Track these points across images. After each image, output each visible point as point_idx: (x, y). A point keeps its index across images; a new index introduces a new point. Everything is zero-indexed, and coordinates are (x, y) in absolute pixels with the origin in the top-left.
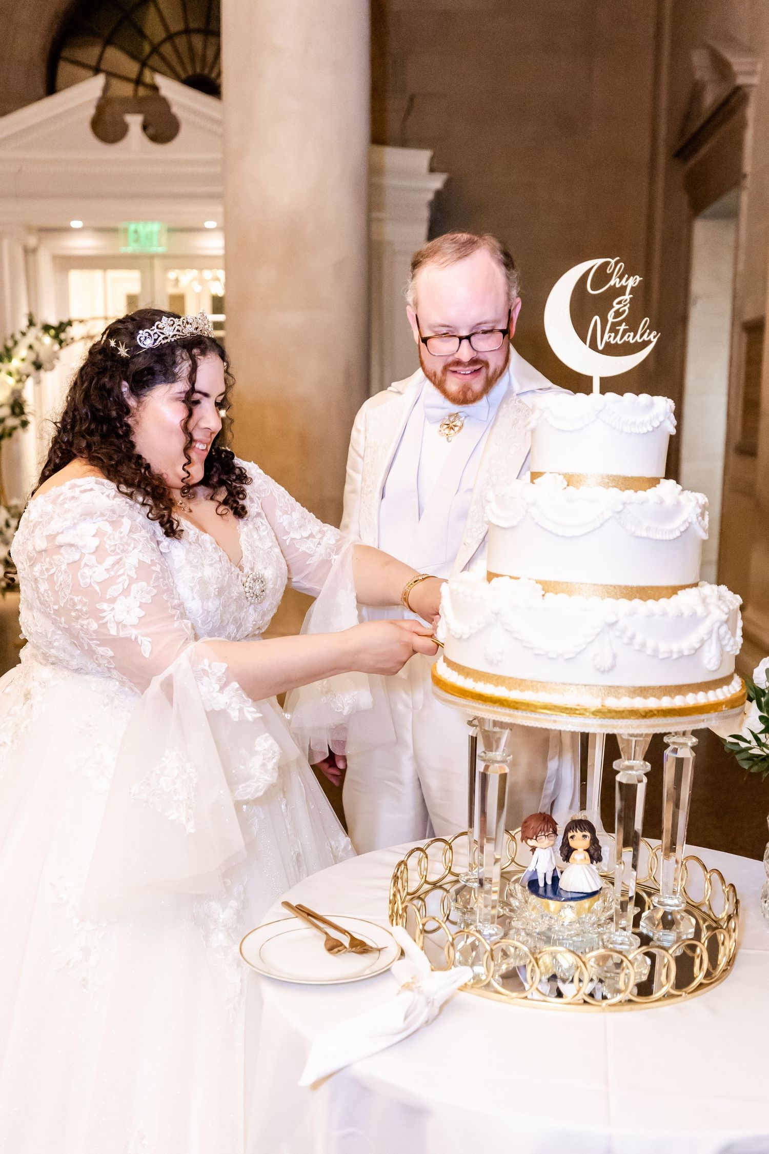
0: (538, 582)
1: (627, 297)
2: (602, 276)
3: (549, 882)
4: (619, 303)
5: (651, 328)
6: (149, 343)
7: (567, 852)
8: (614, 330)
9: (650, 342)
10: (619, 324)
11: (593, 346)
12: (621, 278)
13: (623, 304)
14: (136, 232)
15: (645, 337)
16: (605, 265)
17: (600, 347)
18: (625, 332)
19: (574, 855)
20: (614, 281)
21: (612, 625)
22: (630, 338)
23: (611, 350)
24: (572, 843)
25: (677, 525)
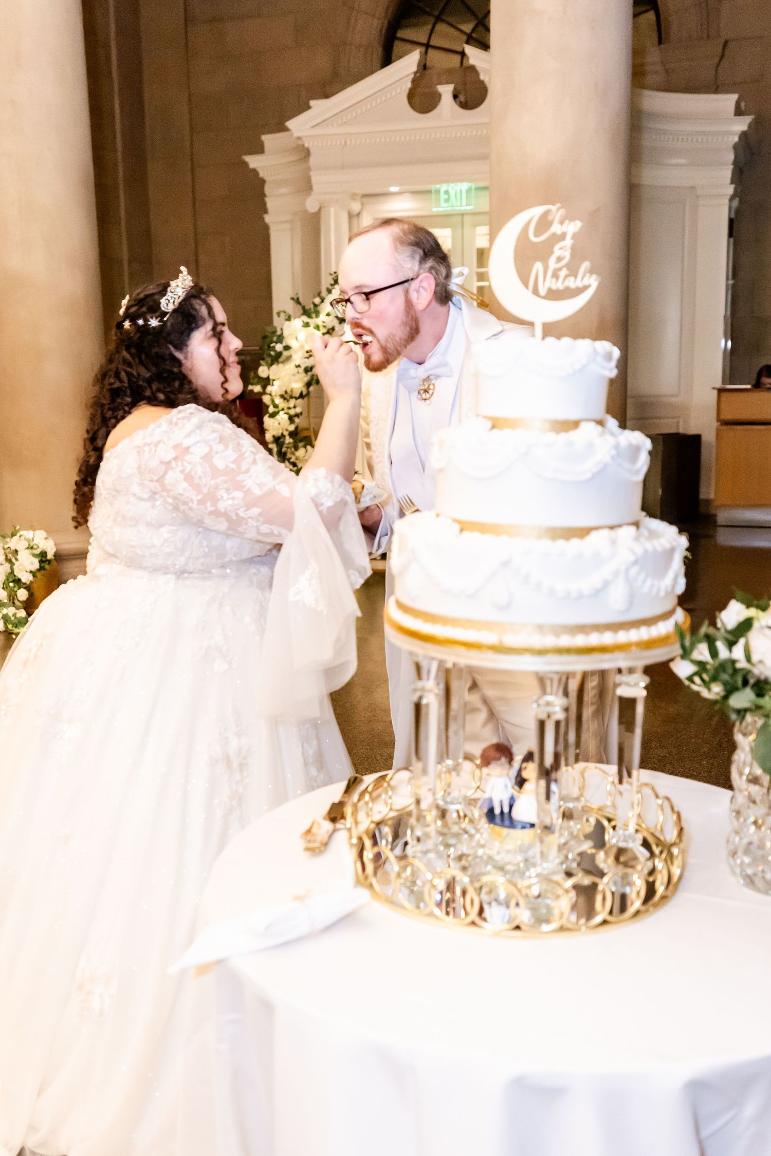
0: (455, 520)
1: (568, 242)
2: (544, 223)
3: (506, 810)
4: (561, 248)
5: (591, 271)
6: (171, 307)
7: (521, 782)
8: (555, 275)
9: (589, 286)
10: (560, 269)
11: (536, 292)
12: (562, 223)
13: (563, 250)
14: (447, 192)
15: (586, 282)
16: (547, 213)
17: (543, 292)
18: (566, 277)
19: (527, 786)
20: (556, 228)
21: (506, 564)
22: (572, 283)
23: (554, 295)
24: (525, 774)
25: (589, 467)
